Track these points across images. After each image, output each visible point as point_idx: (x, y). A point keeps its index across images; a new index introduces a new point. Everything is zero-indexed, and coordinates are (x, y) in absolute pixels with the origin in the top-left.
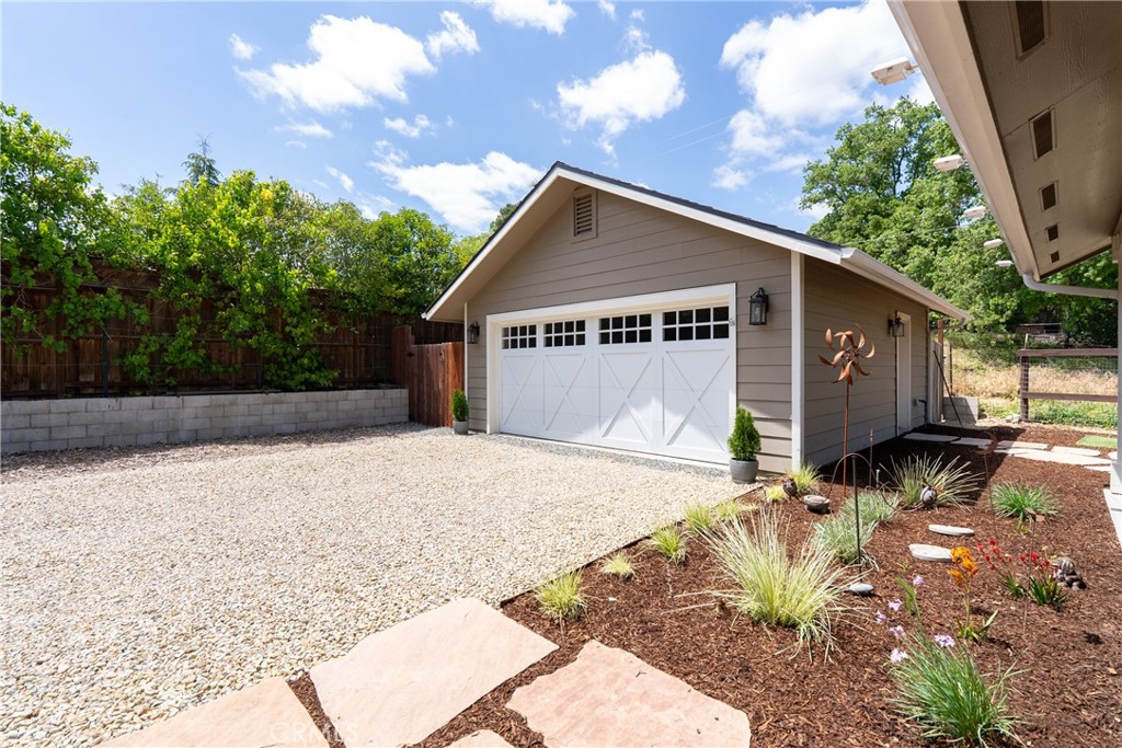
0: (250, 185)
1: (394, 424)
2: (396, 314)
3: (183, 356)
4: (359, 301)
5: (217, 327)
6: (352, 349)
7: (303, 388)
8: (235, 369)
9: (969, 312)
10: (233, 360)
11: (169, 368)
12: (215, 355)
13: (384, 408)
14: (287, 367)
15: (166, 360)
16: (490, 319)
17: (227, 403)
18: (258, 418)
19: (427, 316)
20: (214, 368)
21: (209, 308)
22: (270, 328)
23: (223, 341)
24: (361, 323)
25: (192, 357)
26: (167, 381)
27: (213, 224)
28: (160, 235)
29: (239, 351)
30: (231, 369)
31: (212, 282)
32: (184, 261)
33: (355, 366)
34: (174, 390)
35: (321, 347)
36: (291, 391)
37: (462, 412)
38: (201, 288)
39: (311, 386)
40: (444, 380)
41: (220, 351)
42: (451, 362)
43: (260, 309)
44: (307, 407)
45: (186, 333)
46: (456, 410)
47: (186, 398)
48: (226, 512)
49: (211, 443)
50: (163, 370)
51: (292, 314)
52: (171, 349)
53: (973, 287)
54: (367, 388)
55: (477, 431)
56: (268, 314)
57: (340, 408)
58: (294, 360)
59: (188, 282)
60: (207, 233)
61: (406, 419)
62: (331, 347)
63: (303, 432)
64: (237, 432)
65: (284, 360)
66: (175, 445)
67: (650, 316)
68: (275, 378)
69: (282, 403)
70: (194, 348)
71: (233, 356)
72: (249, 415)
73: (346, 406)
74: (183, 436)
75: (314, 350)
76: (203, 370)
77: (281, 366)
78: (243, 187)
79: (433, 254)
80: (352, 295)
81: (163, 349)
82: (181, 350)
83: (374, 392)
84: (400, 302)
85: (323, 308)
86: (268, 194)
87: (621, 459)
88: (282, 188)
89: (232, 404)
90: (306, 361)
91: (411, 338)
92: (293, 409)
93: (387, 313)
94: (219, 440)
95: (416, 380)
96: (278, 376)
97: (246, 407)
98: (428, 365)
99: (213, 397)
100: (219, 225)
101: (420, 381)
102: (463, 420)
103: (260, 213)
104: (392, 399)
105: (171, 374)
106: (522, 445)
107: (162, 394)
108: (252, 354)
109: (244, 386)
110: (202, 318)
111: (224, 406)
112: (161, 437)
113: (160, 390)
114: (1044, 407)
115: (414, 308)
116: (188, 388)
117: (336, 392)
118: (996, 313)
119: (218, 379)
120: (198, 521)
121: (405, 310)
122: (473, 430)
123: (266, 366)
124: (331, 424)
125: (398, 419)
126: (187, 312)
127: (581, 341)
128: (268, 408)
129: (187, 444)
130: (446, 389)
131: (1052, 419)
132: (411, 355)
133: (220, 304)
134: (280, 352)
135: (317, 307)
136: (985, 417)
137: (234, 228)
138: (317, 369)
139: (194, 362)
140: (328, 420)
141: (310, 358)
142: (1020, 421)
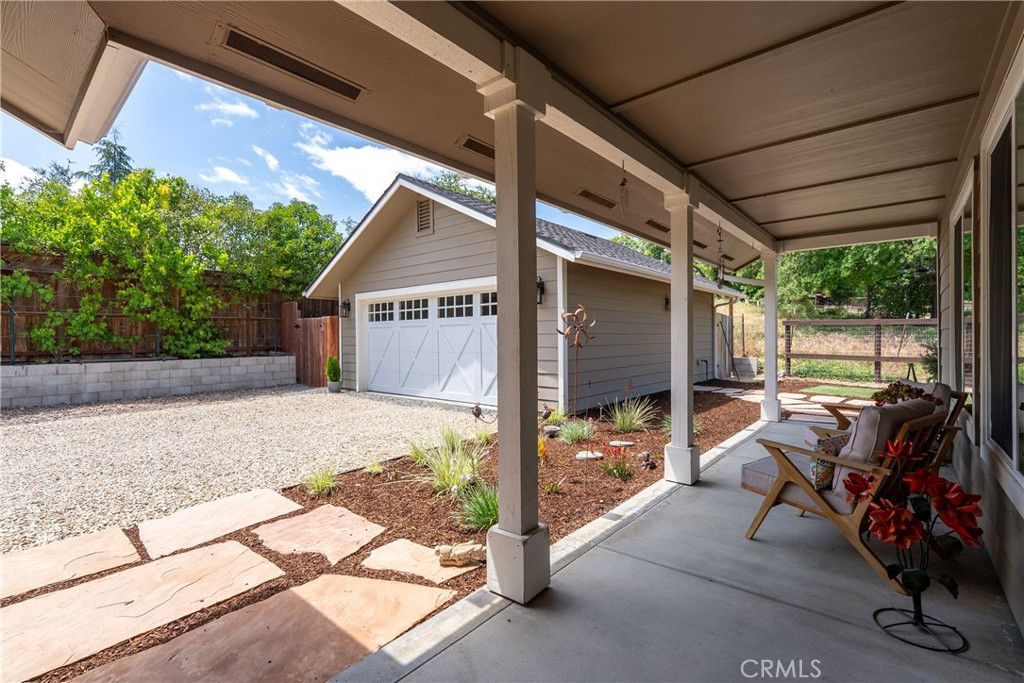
0: (149, 182)
1: (282, 385)
2: (283, 291)
3: (85, 330)
4: (250, 281)
5: (117, 304)
6: (245, 322)
7: (199, 355)
8: (135, 340)
9: (786, 289)
10: (134, 333)
11: (72, 339)
12: (116, 327)
13: (273, 372)
14: (183, 338)
15: (70, 332)
16: (358, 297)
17: (127, 369)
18: (155, 382)
19: (307, 294)
20: (115, 339)
21: (109, 288)
22: (168, 304)
23: (124, 316)
24: (253, 299)
25: (94, 329)
26: (71, 351)
27: (114, 216)
28: (63, 224)
29: (140, 324)
30: (131, 340)
31: (112, 265)
32: (87, 247)
33: (248, 335)
34: (78, 358)
35: (215, 320)
36: (188, 358)
37: (335, 374)
38: (102, 270)
39: (204, 354)
40: (324, 349)
41: (121, 324)
42: (329, 332)
43: (159, 289)
44: (201, 372)
45: (87, 309)
46: (330, 373)
47: (88, 365)
48: (109, 448)
49: (111, 403)
50: (67, 341)
51: (189, 293)
52: (74, 323)
53: (790, 269)
54: (259, 355)
55: (349, 390)
56: (165, 294)
57: (233, 372)
58: (190, 333)
59: (90, 264)
60: (109, 223)
61: (294, 381)
62: (225, 320)
63: (197, 393)
64: (136, 394)
65: (181, 332)
66: (77, 405)
67: (471, 296)
68: (172, 347)
69: (178, 368)
70: (97, 321)
71: (134, 329)
72: (148, 379)
73: (238, 370)
74: (86, 397)
75: (209, 323)
76: (105, 341)
77: (177, 337)
78: (142, 184)
79: (318, 240)
80: (244, 276)
81: (67, 323)
82: (84, 323)
83: (264, 359)
84: (288, 281)
85: (217, 287)
86: (165, 189)
87: (448, 408)
88: (178, 184)
89: (131, 370)
90: (201, 333)
91: (298, 312)
92: (189, 374)
93: (275, 291)
94: (118, 401)
95: (301, 347)
96: (176, 345)
97: (145, 373)
98: (311, 335)
99: (114, 364)
100: (120, 216)
101: (305, 349)
102: (336, 381)
103: (158, 207)
104: (280, 364)
105: (75, 344)
106: (381, 399)
107: (67, 361)
108: (151, 327)
109: (143, 355)
110: (102, 296)
111: (124, 372)
112: (65, 399)
113: (65, 358)
114: (803, 365)
115: (300, 286)
116: (91, 357)
117: (229, 359)
118: (806, 290)
119: (119, 349)
120: (84, 454)
121: (292, 288)
122: (346, 389)
123: (164, 338)
124: (225, 386)
125: (286, 382)
126: (90, 291)
127: (425, 314)
128: (165, 373)
129: (89, 404)
130: (325, 356)
131: (805, 374)
132: (297, 327)
133: (121, 284)
134: (178, 324)
135: (212, 285)
136: (762, 372)
137: (134, 220)
138: (212, 339)
139: (96, 334)
140: (221, 382)
141: (205, 330)
142: (784, 376)
